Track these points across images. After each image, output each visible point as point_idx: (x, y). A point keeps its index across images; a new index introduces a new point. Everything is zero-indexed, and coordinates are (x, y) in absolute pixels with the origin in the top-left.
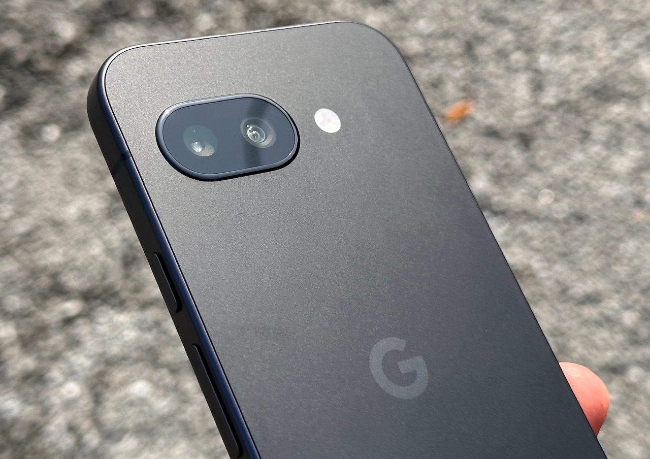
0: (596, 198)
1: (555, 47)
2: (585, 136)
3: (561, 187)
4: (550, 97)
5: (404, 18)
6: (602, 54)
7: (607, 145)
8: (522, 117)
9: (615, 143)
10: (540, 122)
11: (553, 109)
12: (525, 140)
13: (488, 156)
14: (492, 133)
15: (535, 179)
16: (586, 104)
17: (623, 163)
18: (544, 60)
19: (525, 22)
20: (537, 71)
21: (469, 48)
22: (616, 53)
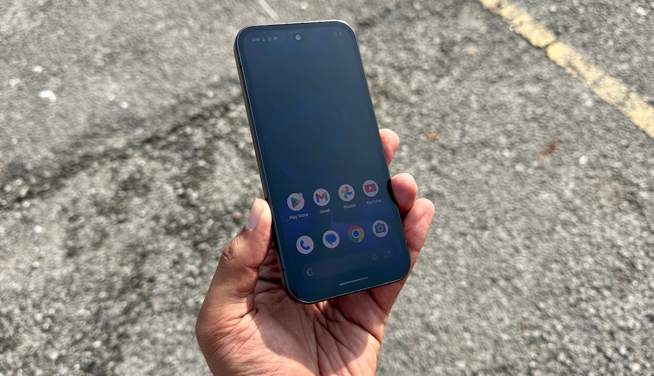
0: (472, 177)
1: (472, 124)
2: (474, 156)
3: (462, 171)
4: (466, 140)
5: (424, 101)
6: (487, 131)
7: (481, 161)
8: (455, 144)
9: (484, 161)
10: (460, 147)
11: (466, 144)
12: (454, 152)
13: (440, 154)
14: (443, 146)
15: (453, 165)
16: (477, 146)
17: (486, 168)
18: (467, 128)
19: (465, 113)
20: (464, 131)
21: (443, 117)
22: (493, 132)
